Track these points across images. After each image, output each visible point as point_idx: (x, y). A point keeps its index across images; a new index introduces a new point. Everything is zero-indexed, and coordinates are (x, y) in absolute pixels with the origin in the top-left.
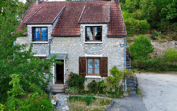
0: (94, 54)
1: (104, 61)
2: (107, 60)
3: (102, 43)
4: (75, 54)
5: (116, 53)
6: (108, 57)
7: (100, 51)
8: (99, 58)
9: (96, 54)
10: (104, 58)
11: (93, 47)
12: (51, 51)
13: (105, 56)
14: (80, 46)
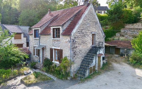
0: (56, 47)
1: (60, 52)
2: (62, 51)
3: (60, 40)
4: (49, 46)
5: (67, 47)
6: (63, 50)
7: (59, 45)
8: (58, 50)
9: (57, 47)
10: (60, 50)
11: (56, 42)
12: (40, 44)
13: (61, 49)
14: (51, 41)
